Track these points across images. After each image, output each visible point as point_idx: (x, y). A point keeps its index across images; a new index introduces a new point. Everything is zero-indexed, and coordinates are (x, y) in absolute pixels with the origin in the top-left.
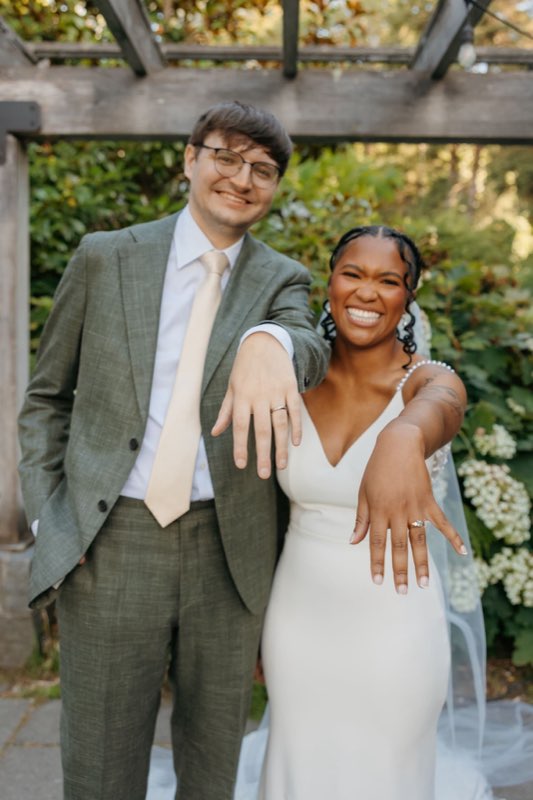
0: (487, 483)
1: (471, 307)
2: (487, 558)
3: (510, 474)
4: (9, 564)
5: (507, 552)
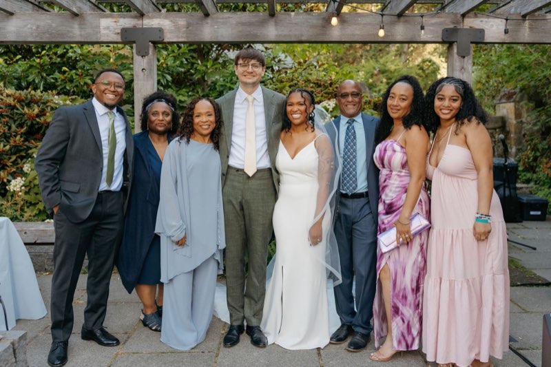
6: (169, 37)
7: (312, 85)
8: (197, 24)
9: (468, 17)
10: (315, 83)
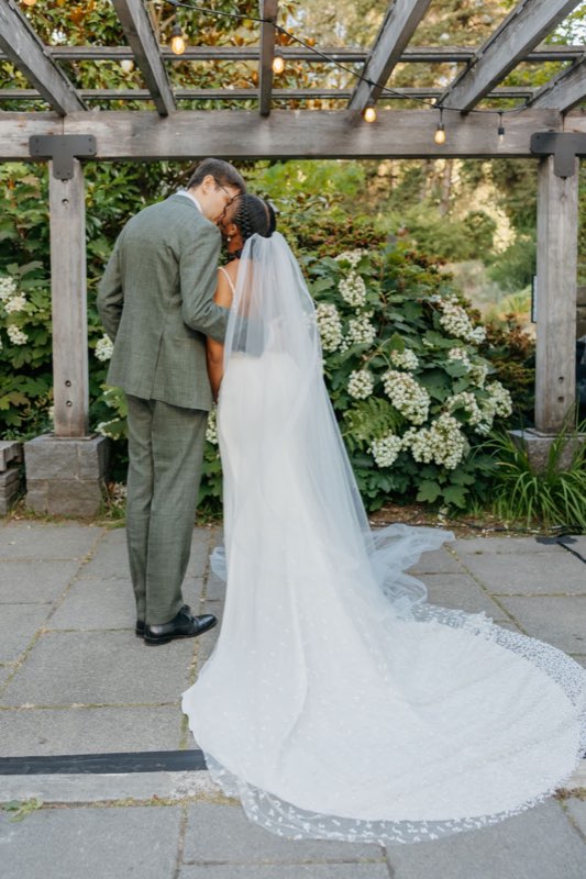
0: (398, 384)
1: (396, 273)
2: (400, 434)
3: (413, 378)
4: (82, 447)
5: (413, 429)
6: (105, 150)
7: (320, 231)
8: (148, 128)
9: (571, 116)
10: (325, 229)
